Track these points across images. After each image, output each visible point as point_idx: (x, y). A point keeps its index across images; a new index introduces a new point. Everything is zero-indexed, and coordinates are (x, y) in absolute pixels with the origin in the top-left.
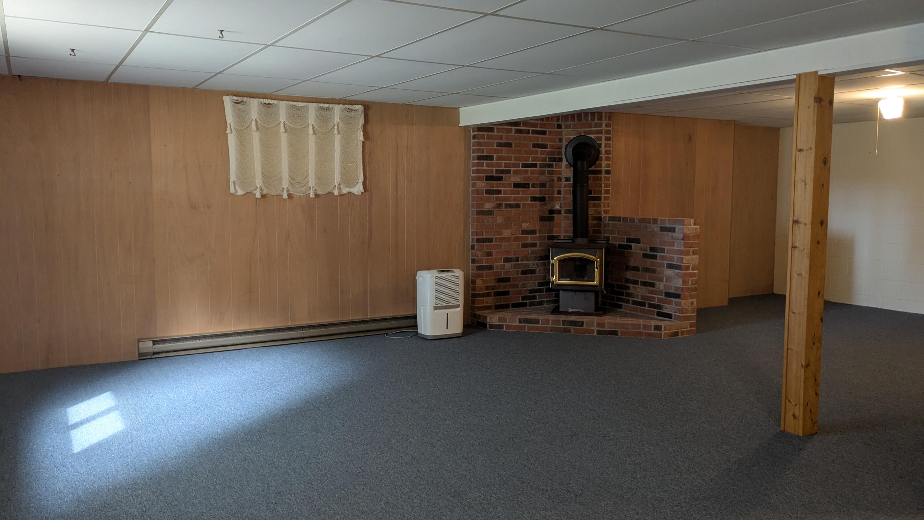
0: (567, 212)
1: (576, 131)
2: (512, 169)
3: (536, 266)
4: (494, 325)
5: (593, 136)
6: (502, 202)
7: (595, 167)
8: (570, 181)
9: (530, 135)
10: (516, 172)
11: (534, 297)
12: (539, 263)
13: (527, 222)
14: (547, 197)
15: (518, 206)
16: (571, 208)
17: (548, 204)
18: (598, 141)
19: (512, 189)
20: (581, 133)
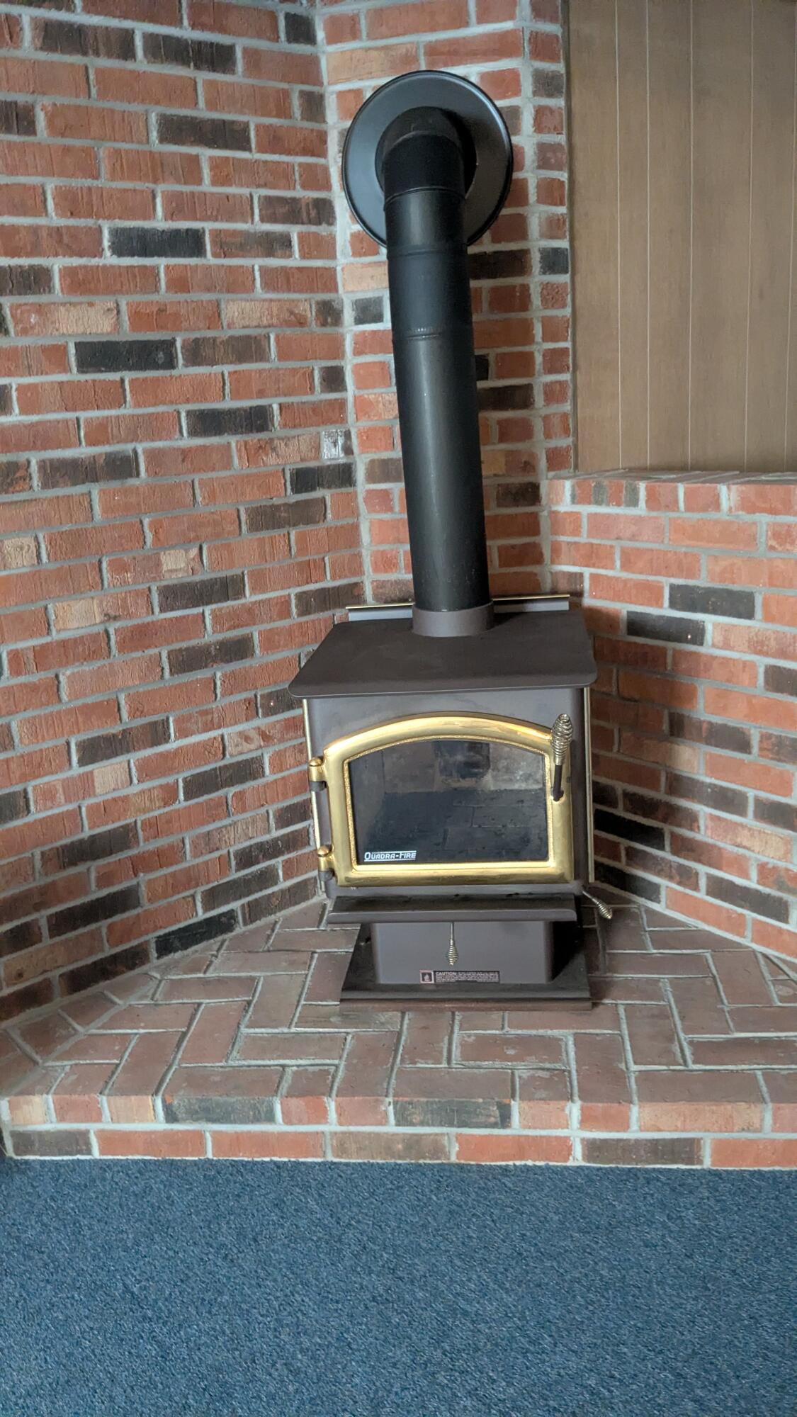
0: (380, 471)
1: (385, 48)
2: (57, 264)
3: (258, 741)
4: (40, 1134)
5: (472, 71)
6: (22, 457)
7: (495, 240)
8: (378, 318)
9: (141, 62)
10: (80, 283)
11: (267, 878)
12: (274, 725)
13: (186, 542)
14: (276, 407)
15: (121, 467)
16: (397, 453)
17: (286, 440)
18: (504, 97)
19: (74, 375)
20: (415, 59)
